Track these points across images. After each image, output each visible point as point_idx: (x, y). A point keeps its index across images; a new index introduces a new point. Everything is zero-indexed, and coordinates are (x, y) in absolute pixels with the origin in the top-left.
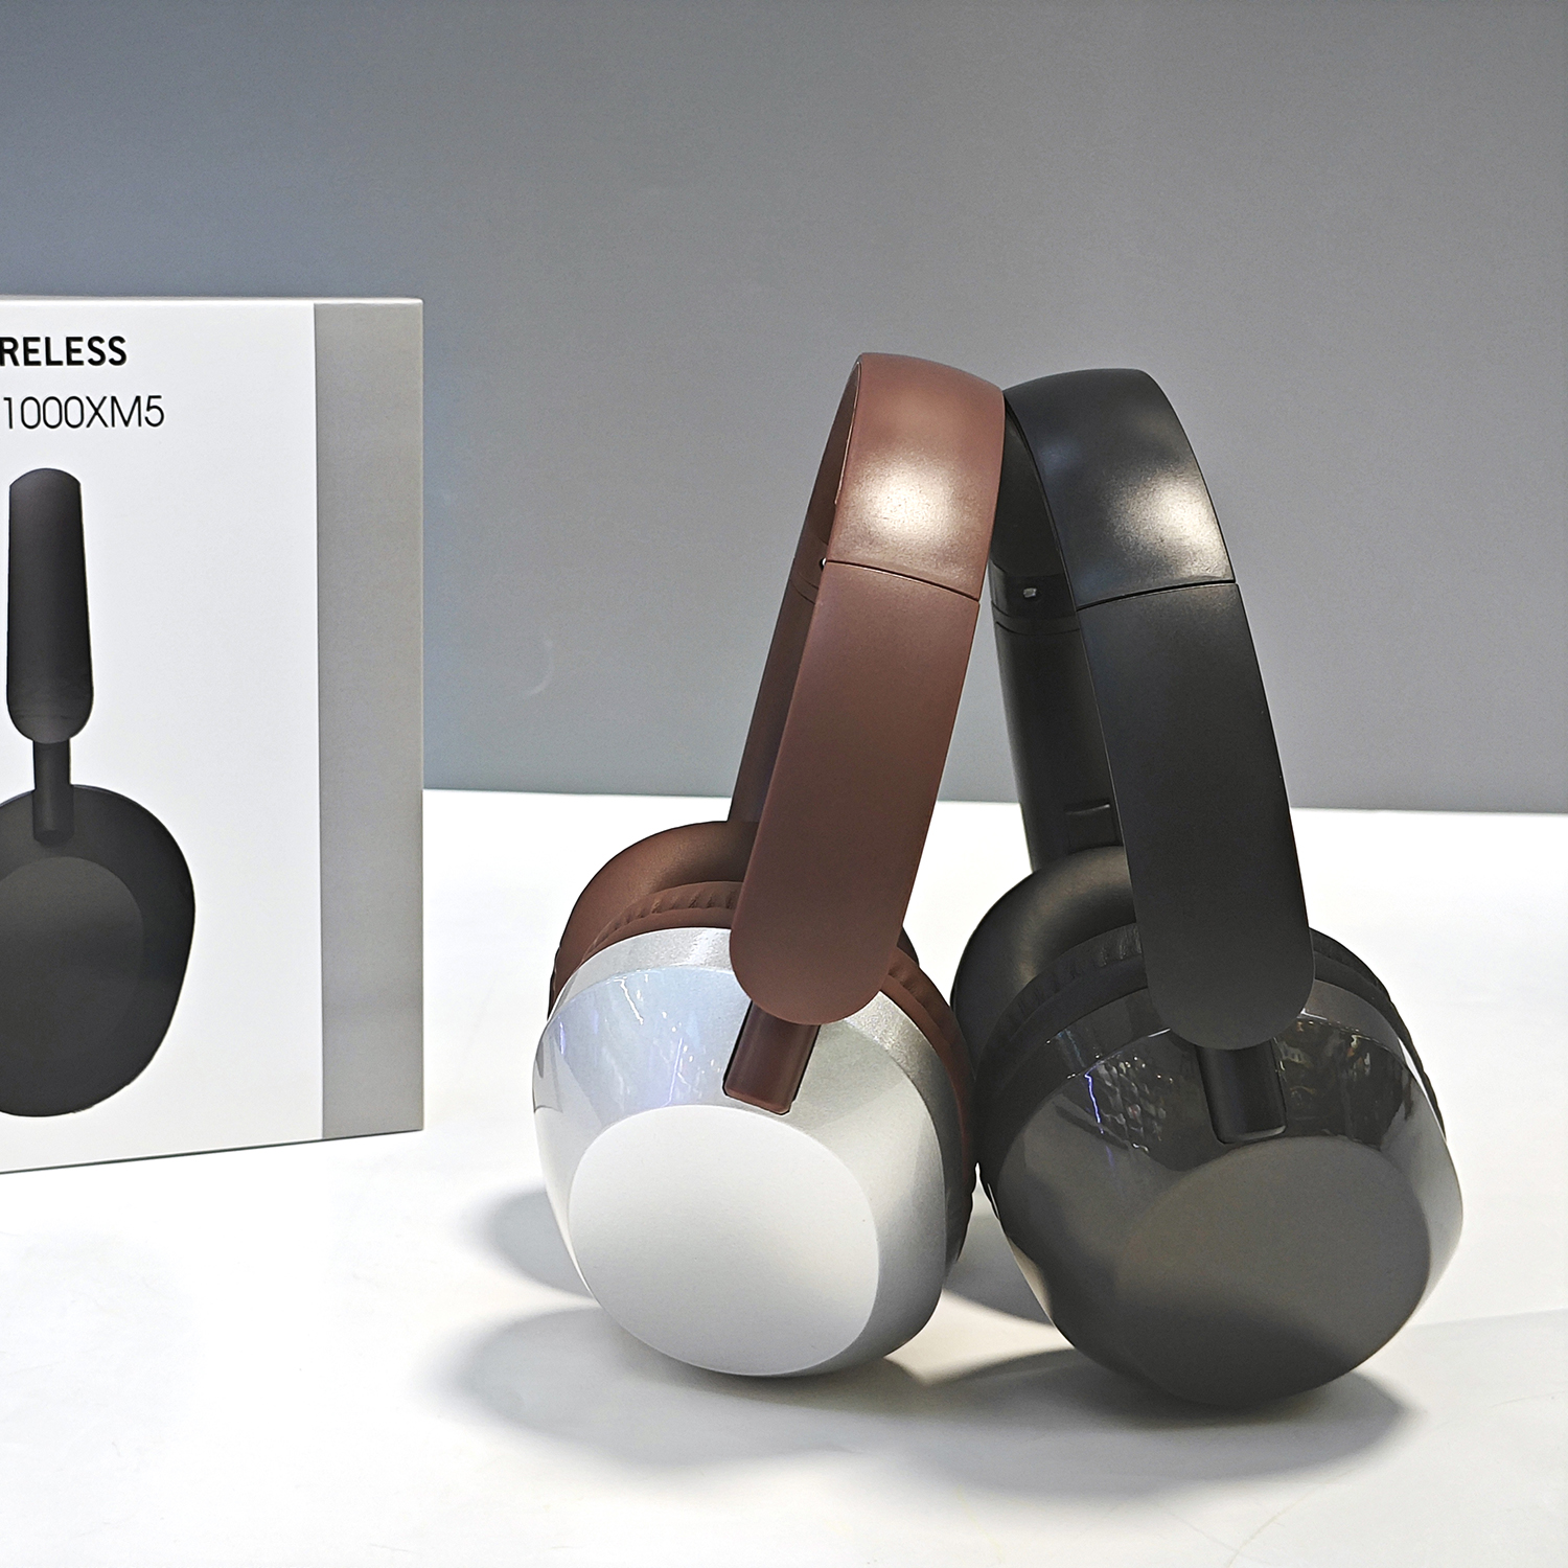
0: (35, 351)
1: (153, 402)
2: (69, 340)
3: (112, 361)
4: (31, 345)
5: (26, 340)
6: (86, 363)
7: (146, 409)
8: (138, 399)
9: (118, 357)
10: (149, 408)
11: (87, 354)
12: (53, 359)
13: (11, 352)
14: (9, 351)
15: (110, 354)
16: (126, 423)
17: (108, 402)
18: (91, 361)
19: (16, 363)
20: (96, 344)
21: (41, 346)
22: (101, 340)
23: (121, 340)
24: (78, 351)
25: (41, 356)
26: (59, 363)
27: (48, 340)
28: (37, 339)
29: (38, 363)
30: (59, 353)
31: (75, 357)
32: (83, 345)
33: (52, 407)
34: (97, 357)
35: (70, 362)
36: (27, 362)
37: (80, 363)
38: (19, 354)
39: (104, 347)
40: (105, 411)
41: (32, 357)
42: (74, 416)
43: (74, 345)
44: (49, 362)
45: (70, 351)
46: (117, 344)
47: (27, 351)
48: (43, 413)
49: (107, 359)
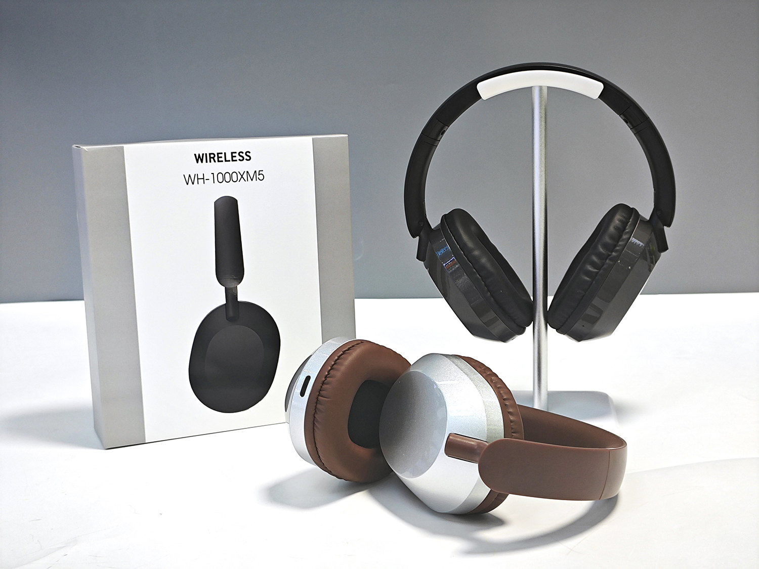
0: (221, 157)
1: (261, 173)
2: (232, 153)
3: (246, 159)
4: (220, 155)
5: (218, 154)
6: (238, 160)
7: (258, 175)
8: (255, 172)
9: (248, 158)
10: (259, 175)
11: (238, 158)
12: (227, 159)
13: (213, 158)
14: (212, 158)
15: (246, 157)
16: (252, 180)
17: (246, 173)
18: (240, 160)
19: (215, 162)
20: (241, 154)
21: (223, 155)
22: (243, 153)
23: (249, 152)
24: (235, 157)
25: (223, 159)
26: (229, 161)
27: (225, 153)
28: (222, 153)
29: (222, 161)
30: (229, 157)
31: (234, 159)
32: (237, 155)
33: (228, 180)
34: (241, 158)
35: (233, 160)
36: (219, 161)
37: (236, 160)
38: (216, 158)
39: (244, 155)
40: (245, 176)
41: (220, 159)
42: (235, 179)
43: (234, 155)
44: (226, 161)
45: (232, 157)
46: (248, 154)
47: (218, 157)
48: (226, 178)
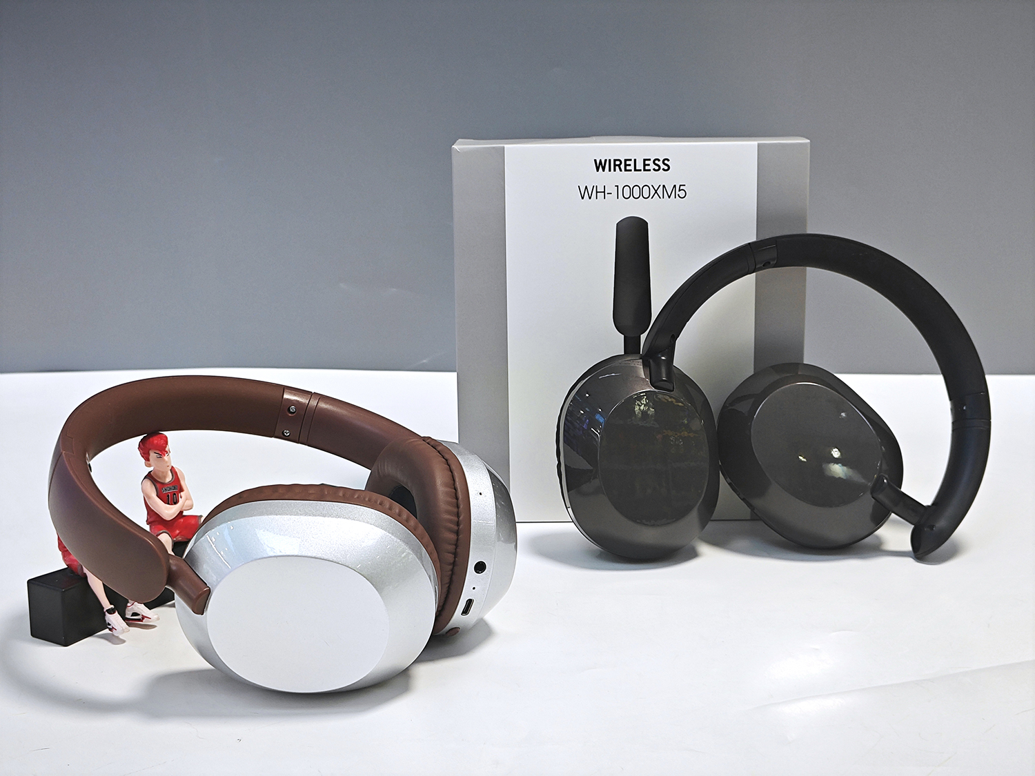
0: (630, 165)
1: (682, 188)
2: (645, 160)
3: (664, 169)
4: (628, 163)
5: (626, 160)
6: (652, 170)
7: (678, 191)
8: (675, 186)
9: (666, 168)
10: (680, 190)
11: (652, 166)
12: (637, 168)
13: (619, 166)
14: (617, 165)
15: (663, 166)
16: (669, 197)
17: (661, 187)
18: (654, 169)
19: (621, 170)
20: (657, 162)
21: (632, 163)
22: (659, 160)
23: (668, 160)
24: (649, 165)
25: (632, 167)
26: (640, 170)
27: (635, 160)
28: (630, 160)
29: (631, 170)
30: (640, 166)
31: (647, 168)
32: (651, 162)
33: (636, 195)
34: (657, 168)
35: (645, 170)
36: (626, 170)
37: (650, 170)
38: (622, 166)
39: (660, 163)
40: (660, 191)
41: (628, 168)
42: (646, 194)
43: (647, 162)
44: (635, 170)
45: (645, 165)
46: (666, 162)
47: (626, 165)
48: (633, 192)
49: (662, 168)
